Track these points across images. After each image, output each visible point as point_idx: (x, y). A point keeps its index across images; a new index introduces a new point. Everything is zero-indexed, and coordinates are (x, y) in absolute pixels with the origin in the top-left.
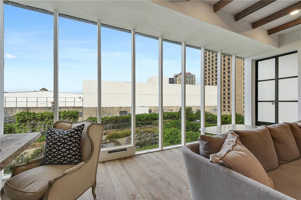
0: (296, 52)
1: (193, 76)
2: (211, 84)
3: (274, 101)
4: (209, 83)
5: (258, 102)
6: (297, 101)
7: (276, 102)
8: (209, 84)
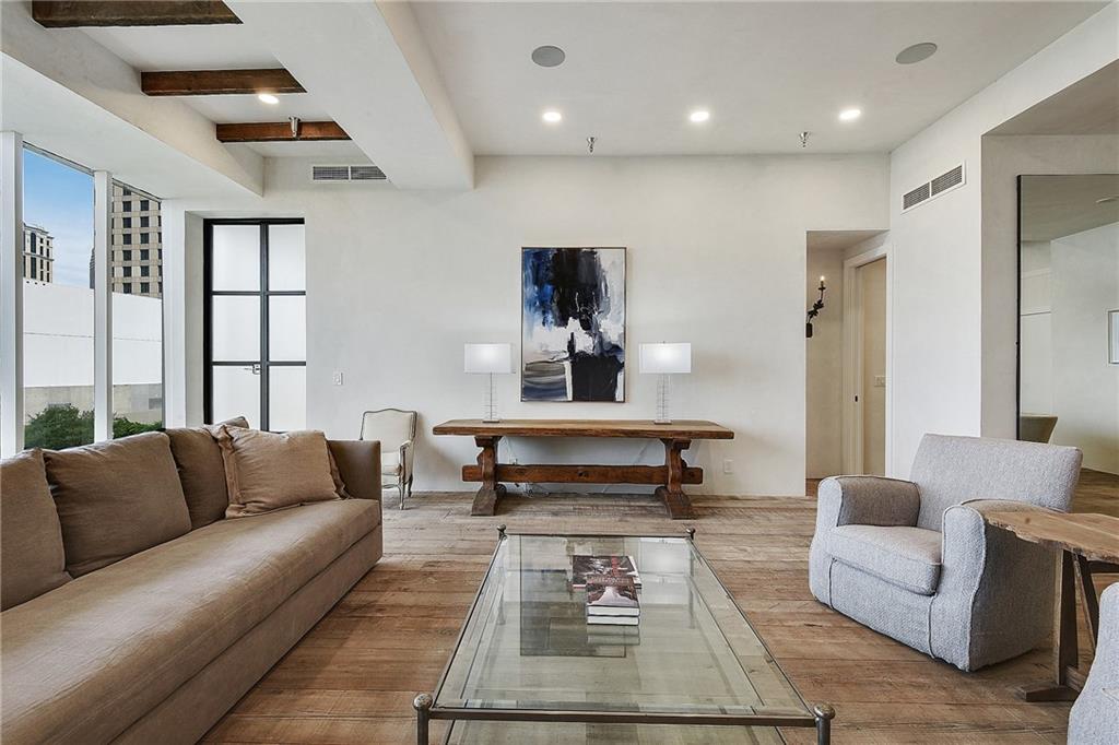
0: (301, 221)
1: (33, 236)
2: (136, 287)
3: (256, 363)
4: (130, 284)
5: (214, 367)
6: (304, 364)
7: (264, 365)
8: (128, 289)
